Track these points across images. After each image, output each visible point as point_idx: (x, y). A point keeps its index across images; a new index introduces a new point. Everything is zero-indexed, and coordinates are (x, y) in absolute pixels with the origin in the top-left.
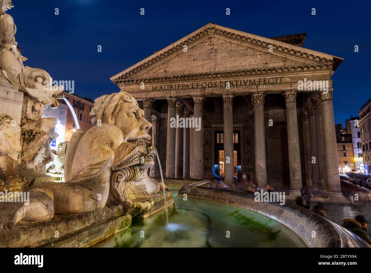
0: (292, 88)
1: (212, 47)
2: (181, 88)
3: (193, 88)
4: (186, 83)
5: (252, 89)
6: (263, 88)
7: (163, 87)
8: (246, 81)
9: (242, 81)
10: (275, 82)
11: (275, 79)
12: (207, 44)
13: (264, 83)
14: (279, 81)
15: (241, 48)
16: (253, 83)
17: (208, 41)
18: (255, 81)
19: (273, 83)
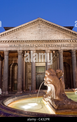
0: (74, 49)
1: (40, 29)
2: (25, 46)
3: (31, 46)
4: (27, 44)
5: (58, 48)
6: (63, 48)
7: (15, 45)
8: (55, 45)
9: (54, 45)
10: (68, 46)
11: (68, 45)
12: (38, 27)
13: (63, 46)
14: (69, 46)
15: (53, 31)
16: (58, 46)
17: (38, 26)
18: (59, 45)
19: (67, 46)
